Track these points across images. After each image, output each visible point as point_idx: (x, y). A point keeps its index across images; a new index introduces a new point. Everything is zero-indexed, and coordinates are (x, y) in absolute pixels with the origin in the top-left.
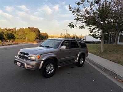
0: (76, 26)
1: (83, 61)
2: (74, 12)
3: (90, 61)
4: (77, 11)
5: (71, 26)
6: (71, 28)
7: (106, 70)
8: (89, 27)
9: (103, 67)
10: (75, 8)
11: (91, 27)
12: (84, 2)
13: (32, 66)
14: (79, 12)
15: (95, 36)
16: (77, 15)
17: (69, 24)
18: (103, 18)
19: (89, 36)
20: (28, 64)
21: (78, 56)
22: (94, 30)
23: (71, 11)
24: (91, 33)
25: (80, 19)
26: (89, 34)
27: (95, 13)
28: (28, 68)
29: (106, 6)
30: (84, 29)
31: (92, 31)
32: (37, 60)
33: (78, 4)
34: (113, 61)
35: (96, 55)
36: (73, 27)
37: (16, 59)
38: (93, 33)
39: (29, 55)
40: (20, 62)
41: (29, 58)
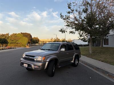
0: (66, 31)
1: (77, 62)
2: (64, 19)
3: (82, 62)
4: (67, 18)
5: (62, 31)
6: (62, 33)
7: (98, 69)
8: (79, 32)
9: (95, 66)
10: (66, 16)
11: (80, 32)
12: (73, 11)
13: (39, 66)
14: (69, 19)
15: (84, 40)
16: (68, 22)
17: (60, 30)
18: (91, 25)
19: (79, 40)
20: (35, 65)
21: (74, 57)
22: (83, 34)
23: (62, 19)
24: (81, 37)
25: (70, 26)
26: (79, 38)
27: (83, 21)
28: (35, 68)
29: (92, 15)
30: (74, 34)
31: (81, 36)
32: (43, 61)
33: (69, 13)
34: (102, 61)
35: (86, 56)
36: (64, 33)
37: (22, 62)
38: (82, 37)
39: (35, 57)
40: (27, 64)
41: (35, 59)
